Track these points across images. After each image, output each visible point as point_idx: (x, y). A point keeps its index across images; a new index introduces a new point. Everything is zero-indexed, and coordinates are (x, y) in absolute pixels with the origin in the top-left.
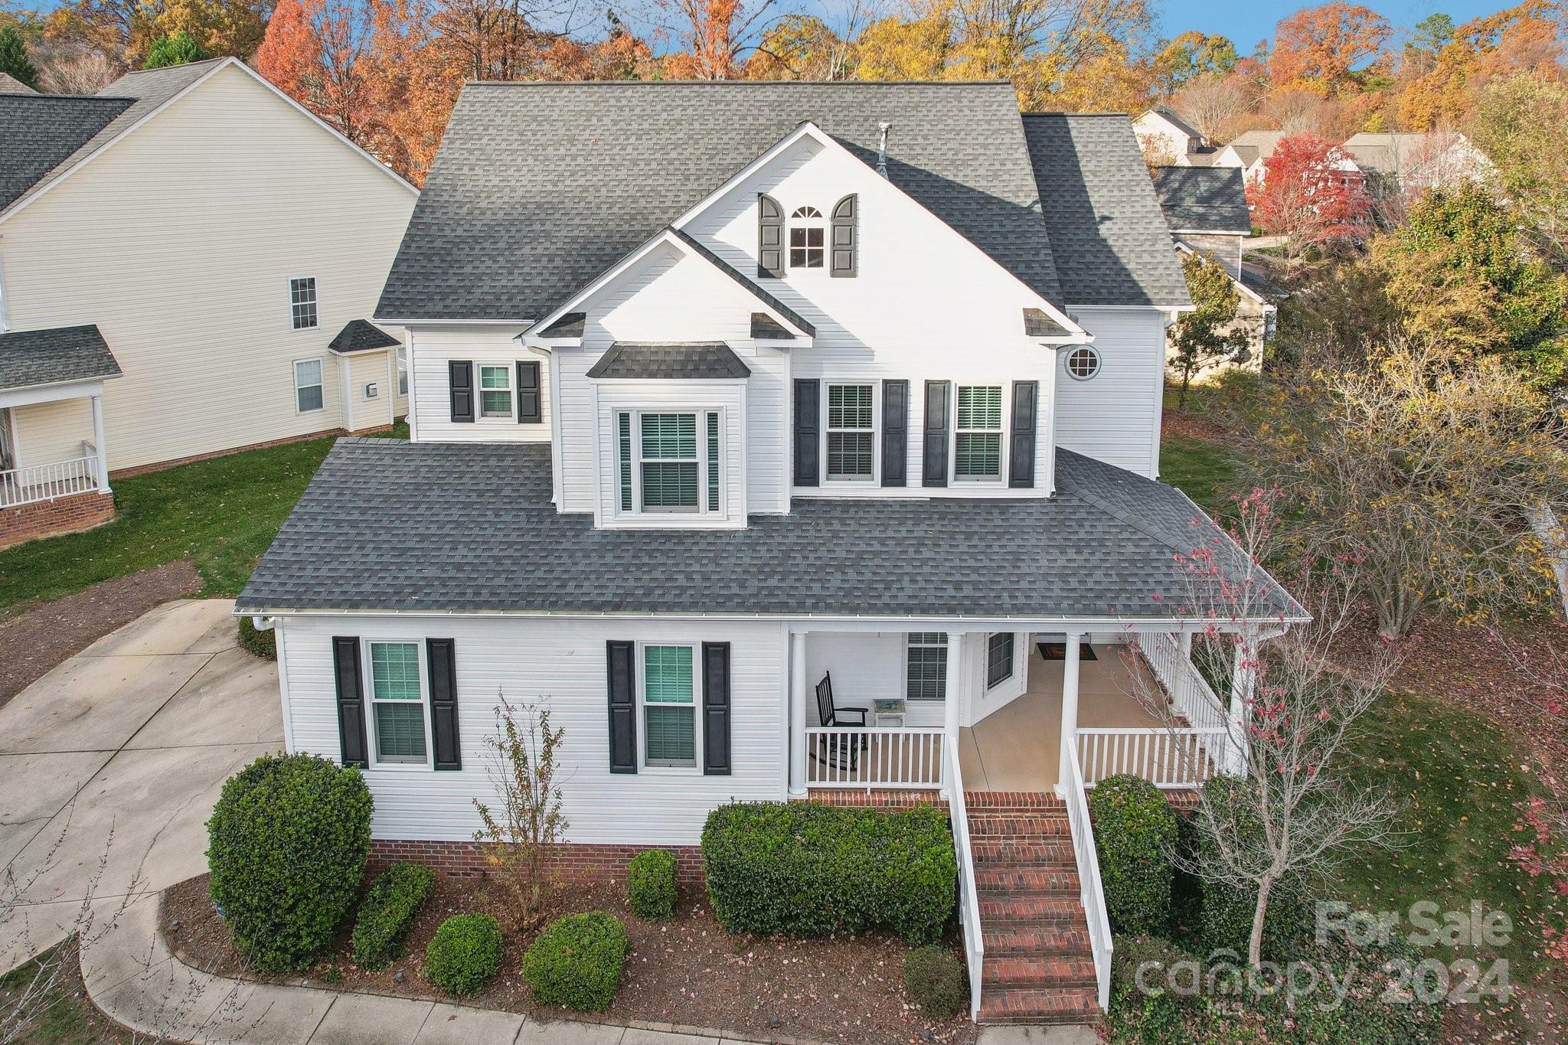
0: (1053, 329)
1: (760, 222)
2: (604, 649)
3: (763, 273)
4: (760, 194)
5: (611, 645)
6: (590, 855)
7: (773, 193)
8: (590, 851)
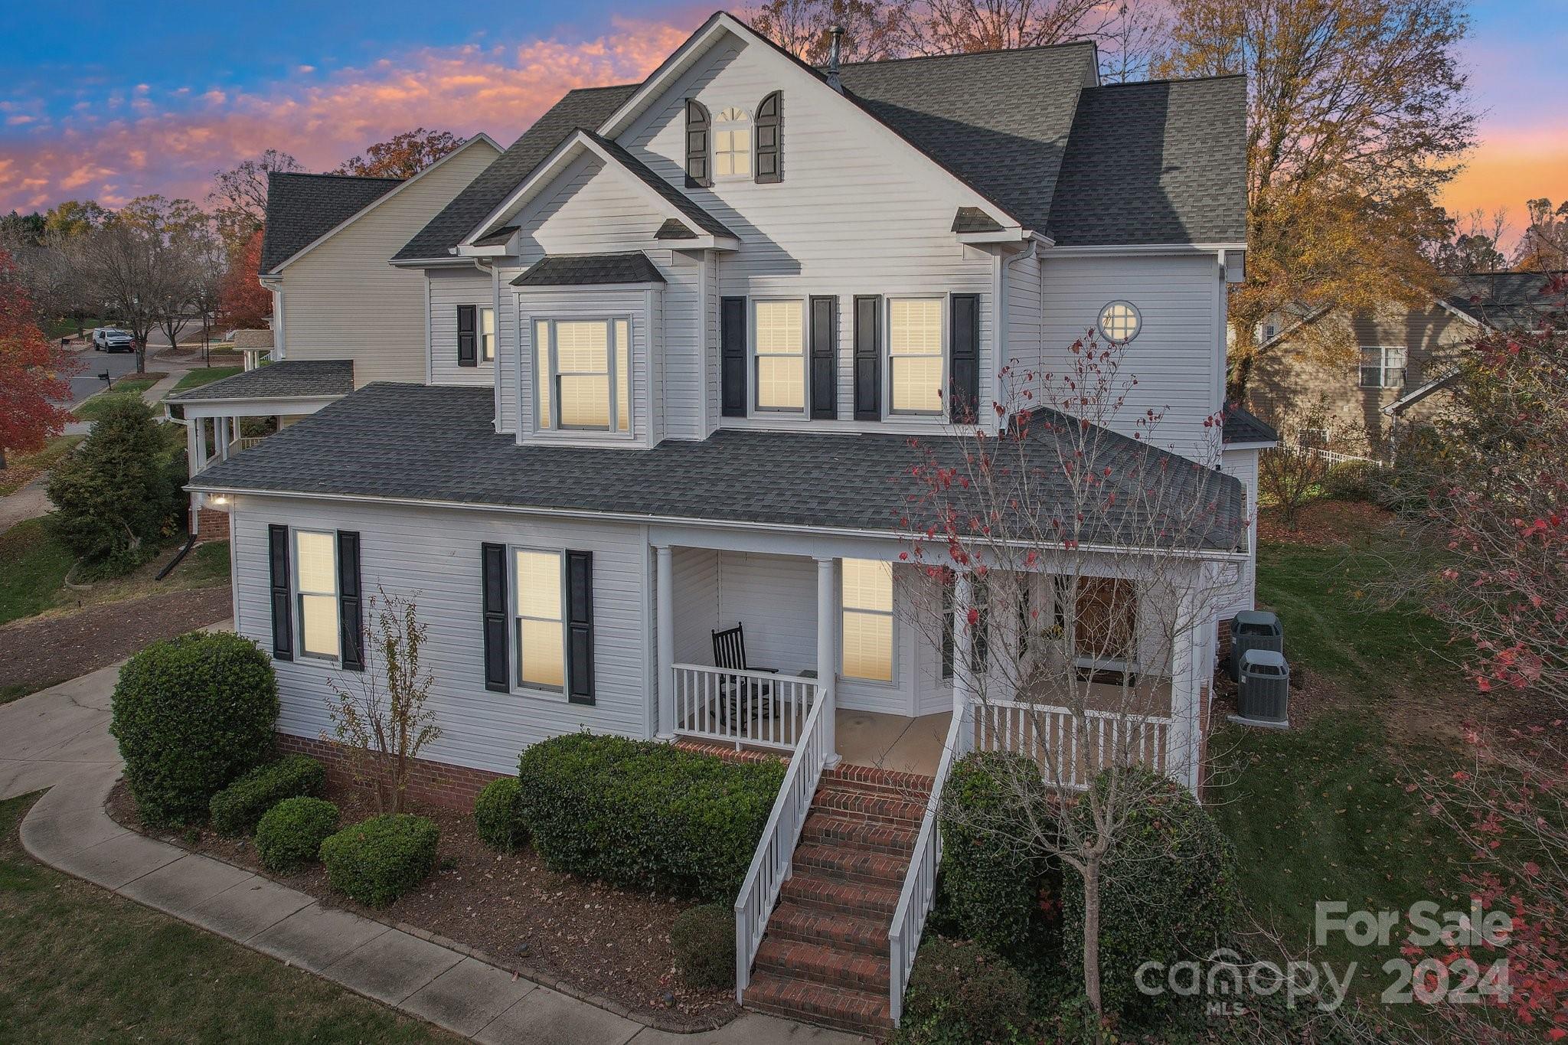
0: (987, 224)
1: (687, 128)
2: (479, 551)
3: (690, 182)
4: (686, 99)
5: (486, 547)
6: (470, 781)
7: (700, 98)
8: (471, 776)
